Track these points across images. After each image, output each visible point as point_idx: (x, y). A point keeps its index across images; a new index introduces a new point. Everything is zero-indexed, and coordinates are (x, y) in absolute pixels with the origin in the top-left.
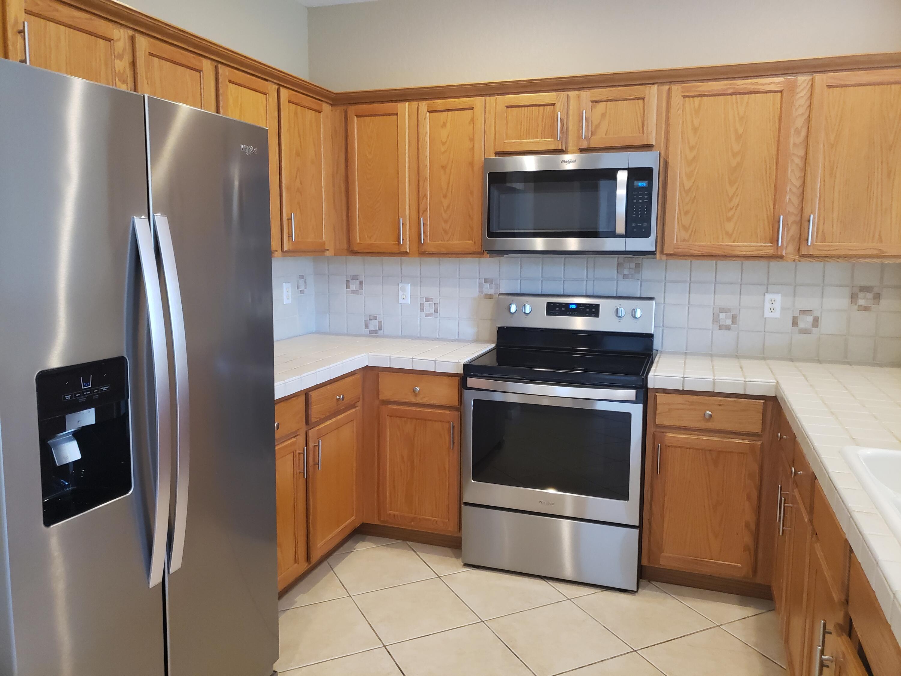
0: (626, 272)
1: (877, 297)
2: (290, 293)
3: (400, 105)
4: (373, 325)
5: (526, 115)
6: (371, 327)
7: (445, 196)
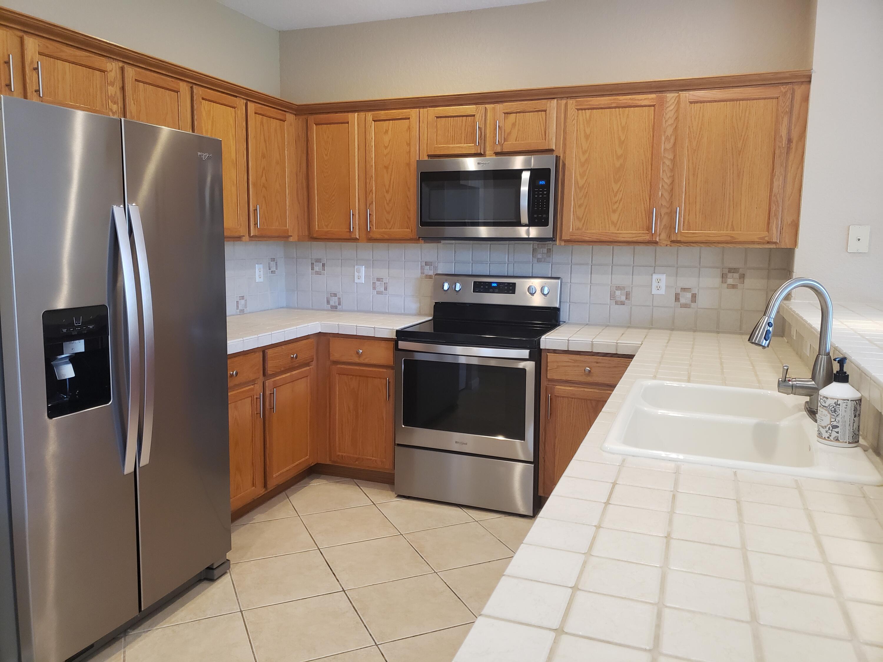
0: (540, 256)
1: (742, 277)
2: (262, 272)
3: (350, 115)
4: (334, 301)
5: (452, 124)
6: (332, 303)
7: (387, 192)
